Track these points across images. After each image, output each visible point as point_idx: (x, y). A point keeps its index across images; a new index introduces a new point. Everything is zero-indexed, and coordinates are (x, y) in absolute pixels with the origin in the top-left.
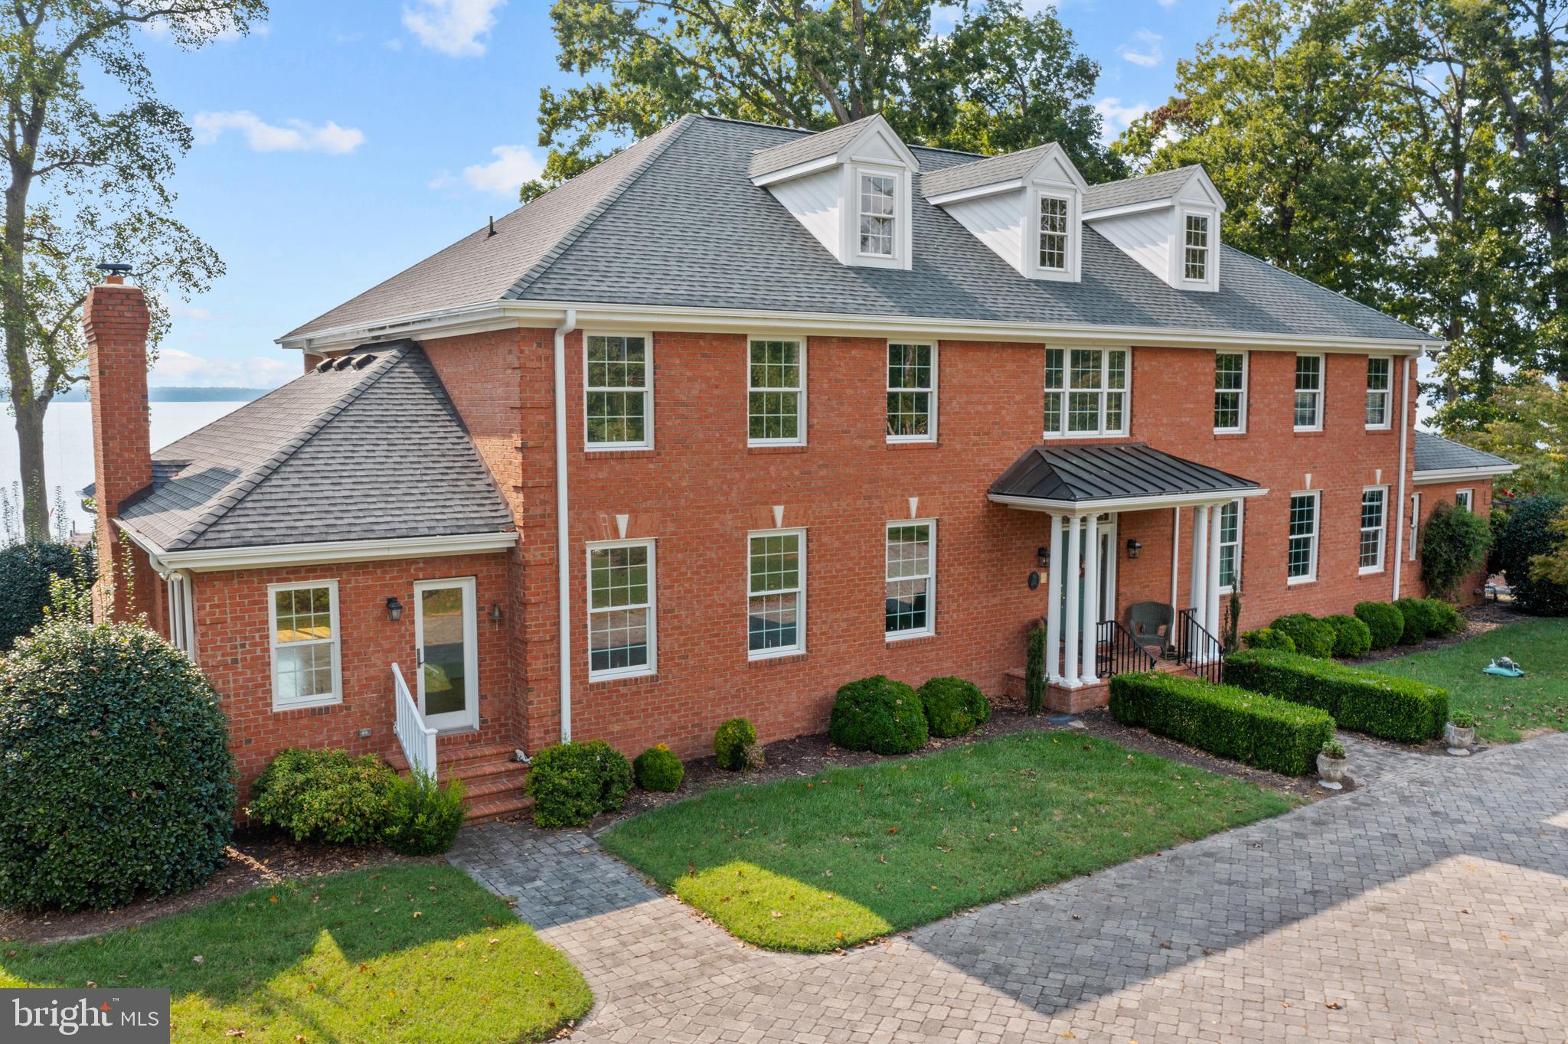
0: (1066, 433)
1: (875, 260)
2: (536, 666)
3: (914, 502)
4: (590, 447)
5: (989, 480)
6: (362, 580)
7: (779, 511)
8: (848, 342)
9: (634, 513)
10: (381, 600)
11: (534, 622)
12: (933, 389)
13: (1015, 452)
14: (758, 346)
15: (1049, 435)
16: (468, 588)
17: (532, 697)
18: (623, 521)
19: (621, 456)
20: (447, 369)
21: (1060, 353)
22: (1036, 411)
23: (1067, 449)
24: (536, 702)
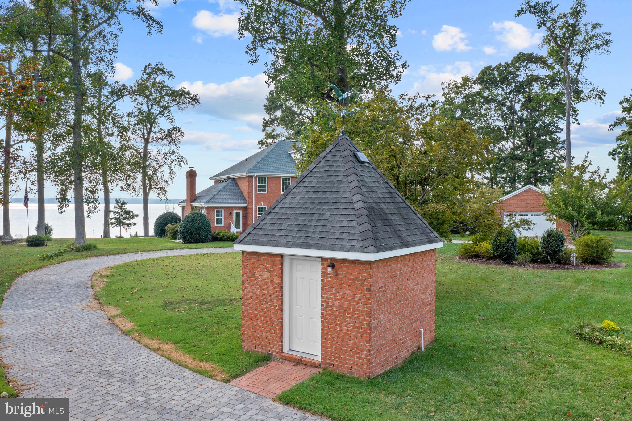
2: (250, 222)
4: (258, 193)
6: (226, 209)
9: (264, 202)
10: (229, 212)
11: (249, 216)
14: (283, 179)
16: (241, 212)
18: (262, 203)
19: (262, 194)
20: (239, 182)
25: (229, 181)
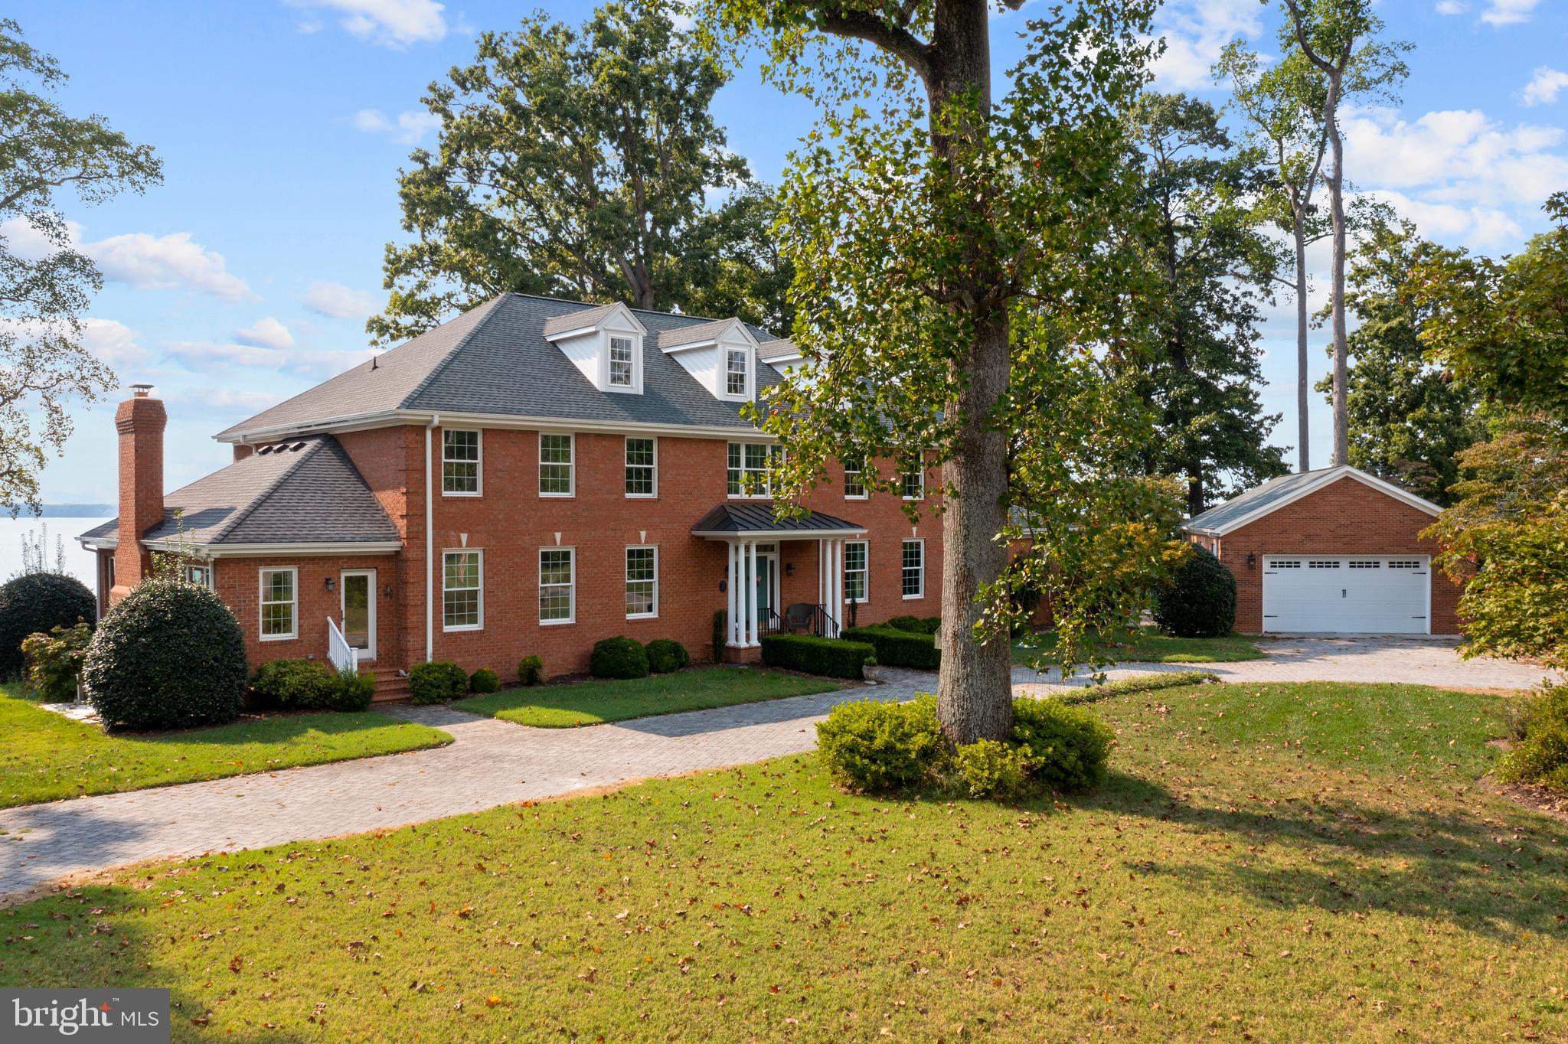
0: (743, 495)
1: (620, 388)
2: (412, 620)
3: (643, 534)
4: (446, 494)
5: (692, 522)
6: (311, 567)
7: (558, 536)
8: (601, 436)
9: (470, 532)
10: (322, 580)
11: (411, 592)
12: (655, 465)
13: (709, 506)
14: (545, 438)
15: (731, 496)
16: (372, 577)
17: (409, 637)
18: (464, 537)
19: (464, 499)
20: (354, 451)
21: (738, 447)
22: (722, 481)
23: (743, 504)
24: (412, 641)
25: (310, 445)
